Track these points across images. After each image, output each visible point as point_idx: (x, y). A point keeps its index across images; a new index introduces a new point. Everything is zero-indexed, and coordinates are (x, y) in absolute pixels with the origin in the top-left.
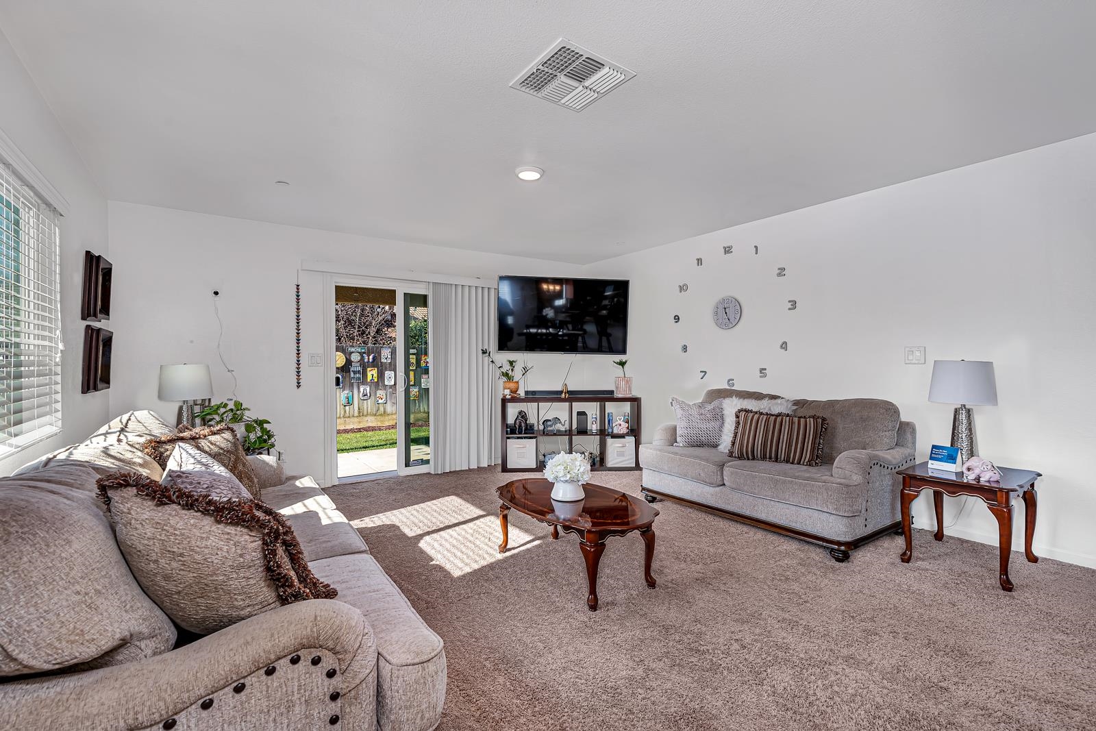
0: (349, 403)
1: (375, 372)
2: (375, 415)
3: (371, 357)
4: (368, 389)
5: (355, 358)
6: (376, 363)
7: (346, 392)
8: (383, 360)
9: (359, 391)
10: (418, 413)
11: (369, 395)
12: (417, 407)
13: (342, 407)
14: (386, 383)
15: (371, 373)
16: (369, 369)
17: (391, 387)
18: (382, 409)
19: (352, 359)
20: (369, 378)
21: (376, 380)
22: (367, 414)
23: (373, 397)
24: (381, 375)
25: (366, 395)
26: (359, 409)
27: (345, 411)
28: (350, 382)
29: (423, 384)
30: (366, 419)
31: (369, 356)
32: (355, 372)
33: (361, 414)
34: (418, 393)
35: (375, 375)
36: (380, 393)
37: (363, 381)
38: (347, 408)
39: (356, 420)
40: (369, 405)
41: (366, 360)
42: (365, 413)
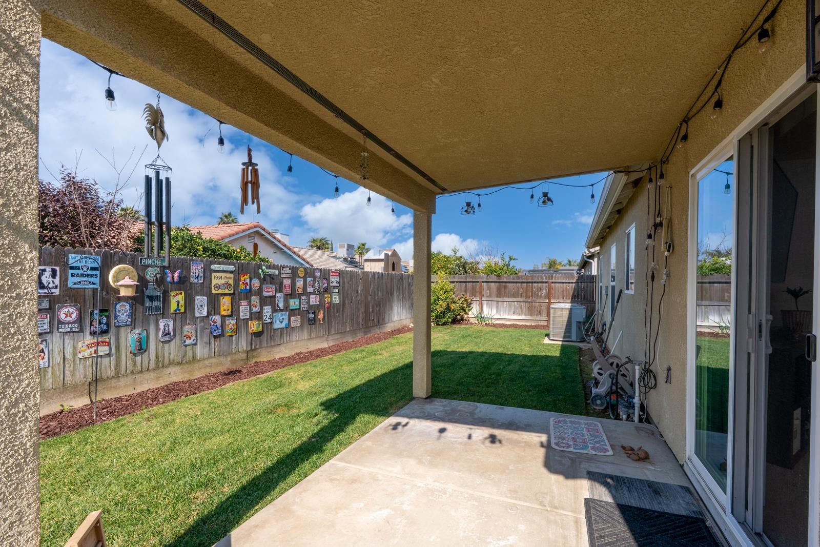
0: (141, 348)
1: (181, 298)
2: (180, 364)
3: (176, 275)
4: (171, 324)
5: (151, 274)
6: (183, 283)
7: (137, 331)
8: (193, 280)
9: (157, 329)
10: (235, 354)
11: (172, 333)
12: (234, 346)
13: (130, 356)
14: (197, 314)
15: (176, 299)
16: (173, 293)
17: (203, 319)
18: (189, 353)
19: (148, 278)
20: (173, 307)
21: (182, 310)
22: (169, 364)
23: (178, 337)
24: (189, 303)
25: (169, 334)
26: (157, 357)
27: (135, 364)
28: (144, 315)
29: (241, 314)
30: (168, 371)
31: (173, 272)
32: (151, 298)
33: (161, 365)
34: (235, 326)
35: (182, 303)
36: (188, 329)
37: (163, 312)
38: (139, 359)
39: (152, 375)
40: (172, 350)
41: (169, 279)
42: (166, 361)
